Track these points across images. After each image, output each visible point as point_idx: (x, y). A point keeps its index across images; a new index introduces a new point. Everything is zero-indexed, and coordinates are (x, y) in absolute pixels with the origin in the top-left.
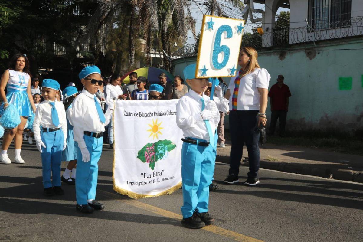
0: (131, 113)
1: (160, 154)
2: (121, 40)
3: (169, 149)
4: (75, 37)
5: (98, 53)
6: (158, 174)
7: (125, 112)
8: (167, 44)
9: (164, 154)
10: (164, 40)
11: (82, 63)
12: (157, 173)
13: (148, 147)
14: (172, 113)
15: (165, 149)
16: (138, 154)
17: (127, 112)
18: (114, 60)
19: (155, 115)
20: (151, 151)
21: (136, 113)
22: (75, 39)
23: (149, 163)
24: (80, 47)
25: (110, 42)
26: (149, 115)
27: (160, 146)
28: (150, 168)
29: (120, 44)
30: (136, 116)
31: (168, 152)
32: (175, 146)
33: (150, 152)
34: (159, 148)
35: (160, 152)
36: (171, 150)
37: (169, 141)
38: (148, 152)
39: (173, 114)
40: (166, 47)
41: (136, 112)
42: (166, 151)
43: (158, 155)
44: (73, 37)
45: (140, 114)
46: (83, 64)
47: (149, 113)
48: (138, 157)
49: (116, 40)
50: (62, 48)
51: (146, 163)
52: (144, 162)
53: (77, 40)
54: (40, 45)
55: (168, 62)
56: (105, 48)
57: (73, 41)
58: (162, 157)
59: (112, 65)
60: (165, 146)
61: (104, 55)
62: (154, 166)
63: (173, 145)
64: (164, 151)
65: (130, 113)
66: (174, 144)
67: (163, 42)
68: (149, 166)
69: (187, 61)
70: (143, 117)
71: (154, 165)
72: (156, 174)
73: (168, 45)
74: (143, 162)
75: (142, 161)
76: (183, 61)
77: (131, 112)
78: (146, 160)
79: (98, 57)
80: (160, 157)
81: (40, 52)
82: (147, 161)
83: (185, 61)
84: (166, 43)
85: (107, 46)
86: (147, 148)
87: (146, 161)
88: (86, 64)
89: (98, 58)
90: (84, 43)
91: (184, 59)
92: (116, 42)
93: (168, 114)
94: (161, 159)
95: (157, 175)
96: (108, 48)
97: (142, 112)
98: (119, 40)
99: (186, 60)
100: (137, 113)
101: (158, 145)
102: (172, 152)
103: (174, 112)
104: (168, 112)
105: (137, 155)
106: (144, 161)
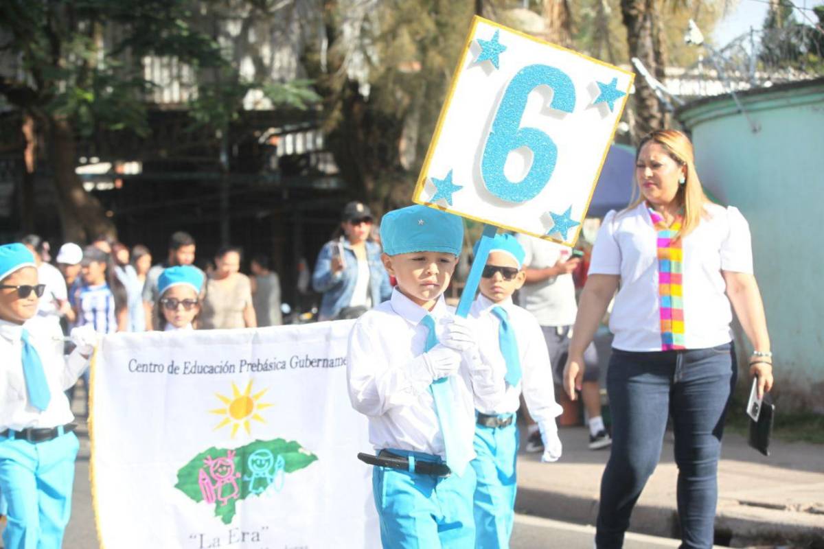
0: (155, 365)
1: (256, 479)
2: (439, 24)
3: (289, 467)
4: (235, 19)
5: (337, 85)
6: (246, 536)
7: (133, 362)
8: (648, 32)
9: (272, 480)
10: (634, 12)
11: (264, 129)
12: (244, 534)
13: (208, 457)
14: (311, 363)
15: (277, 465)
16: (179, 476)
17: (141, 362)
18: (408, 111)
19: (245, 368)
20: (220, 470)
21: (172, 366)
22: (234, 29)
23: (214, 505)
24: (258, 62)
25: (390, 35)
26: (218, 370)
27: (258, 457)
28: (220, 517)
29: (435, 41)
30: (172, 373)
31: (287, 475)
32: (314, 458)
33: (216, 472)
34: (254, 462)
35: (257, 474)
36: (298, 468)
37: (292, 442)
38: (208, 474)
39: (314, 364)
40: (643, 46)
41: (173, 362)
42: (280, 472)
43: (249, 482)
44: (225, 18)
45: (186, 368)
46: (272, 136)
47: (220, 364)
48: (177, 486)
49: (415, 26)
50: (180, 69)
51: (203, 502)
52: (198, 501)
53: (245, 30)
54: (85, 62)
55: (655, 110)
56: (368, 59)
57: (227, 35)
58: (265, 487)
59: (398, 135)
60: (275, 458)
61: (365, 91)
62: (235, 513)
63: (305, 455)
64: (272, 471)
65: (151, 365)
66: (308, 453)
67: (629, 20)
68: (214, 514)
69: (748, 107)
70: (197, 375)
71: (232, 511)
72: (239, 535)
73: (651, 35)
74: (194, 502)
75: (193, 498)
76: (728, 106)
77: (154, 363)
78: (204, 496)
79: (336, 102)
80: (255, 488)
81: (89, 96)
82: (207, 497)
83: (740, 107)
84: (643, 27)
85: (375, 54)
86: (205, 461)
87: (202, 499)
88: (284, 134)
89: (340, 105)
90: (276, 45)
91: (735, 97)
92: (417, 33)
93: (294, 365)
94: (258, 494)
95: (243, 540)
96: (382, 61)
97: (196, 362)
98: (429, 24)
99: (744, 104)
100: (174, 366)
101: (250, 453)
102: (298, 474)
103: (319, 360)
104: (295, 360)
105: (176, 481)
106: (196, 497)
